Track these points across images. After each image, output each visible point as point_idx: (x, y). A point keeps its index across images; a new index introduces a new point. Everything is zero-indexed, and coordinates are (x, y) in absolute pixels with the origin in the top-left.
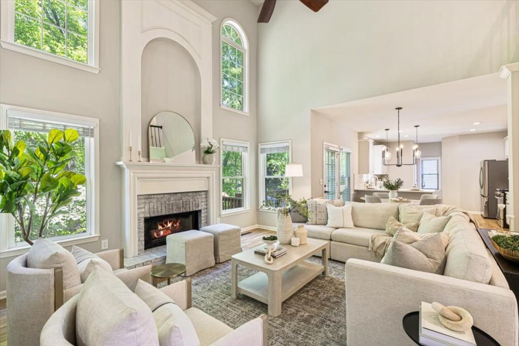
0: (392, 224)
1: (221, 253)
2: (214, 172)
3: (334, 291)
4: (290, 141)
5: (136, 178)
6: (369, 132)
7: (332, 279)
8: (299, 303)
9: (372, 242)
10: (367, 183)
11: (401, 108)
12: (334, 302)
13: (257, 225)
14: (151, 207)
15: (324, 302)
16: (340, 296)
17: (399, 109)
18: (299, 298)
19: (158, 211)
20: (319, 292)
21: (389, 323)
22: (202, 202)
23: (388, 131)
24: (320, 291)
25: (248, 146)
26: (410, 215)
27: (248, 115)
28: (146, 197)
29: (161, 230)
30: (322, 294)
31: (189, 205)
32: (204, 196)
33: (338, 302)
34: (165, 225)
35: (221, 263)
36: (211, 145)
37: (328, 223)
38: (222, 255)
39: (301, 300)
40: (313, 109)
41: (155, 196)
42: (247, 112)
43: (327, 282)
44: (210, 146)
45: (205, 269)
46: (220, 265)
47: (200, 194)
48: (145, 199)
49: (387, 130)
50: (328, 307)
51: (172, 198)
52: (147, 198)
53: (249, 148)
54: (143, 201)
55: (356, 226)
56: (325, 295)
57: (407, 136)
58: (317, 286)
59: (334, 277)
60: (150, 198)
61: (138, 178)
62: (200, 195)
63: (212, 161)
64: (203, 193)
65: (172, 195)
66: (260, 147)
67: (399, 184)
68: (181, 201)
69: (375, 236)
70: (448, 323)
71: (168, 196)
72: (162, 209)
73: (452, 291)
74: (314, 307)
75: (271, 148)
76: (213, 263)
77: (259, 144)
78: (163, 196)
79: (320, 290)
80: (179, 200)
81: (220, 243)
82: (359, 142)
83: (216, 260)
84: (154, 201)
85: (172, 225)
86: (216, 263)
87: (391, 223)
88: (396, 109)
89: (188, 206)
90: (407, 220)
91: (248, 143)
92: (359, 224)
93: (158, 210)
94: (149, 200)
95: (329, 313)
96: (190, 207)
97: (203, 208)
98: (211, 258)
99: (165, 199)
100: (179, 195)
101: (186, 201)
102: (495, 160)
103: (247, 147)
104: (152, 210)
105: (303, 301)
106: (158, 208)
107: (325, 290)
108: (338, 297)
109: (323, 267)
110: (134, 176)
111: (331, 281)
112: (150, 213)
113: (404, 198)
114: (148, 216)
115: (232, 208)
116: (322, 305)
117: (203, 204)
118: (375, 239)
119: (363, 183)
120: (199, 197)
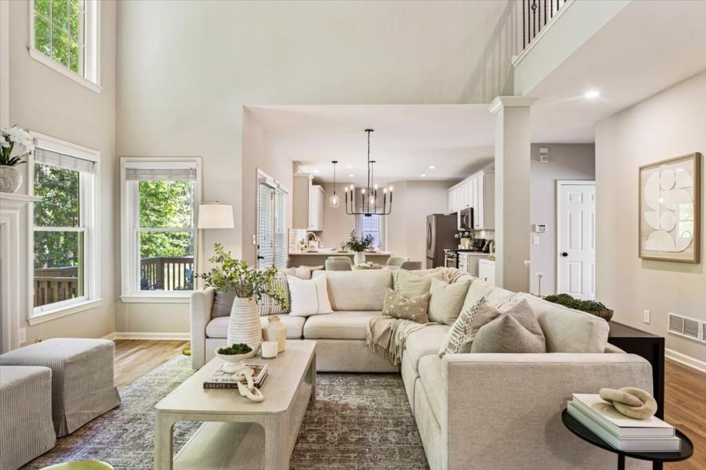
0: (393, 299)
1: (70, 410)
2: (18, 212)
3: (343, 423)
4: (200, 159)
6: (307, 163)
7: (325, 403)
8: (304, 463)
9: (371, 330)
10: (302, 243)
11: (372, 131)
12: (356, 441)
13: (115, 333)
15: (342, 447)
16: (357, 427)
17: (369, 131)
18: (299, 455)
20: (323, 433)
21: (517, 441)
23: (336, 164)
24: (324, 431)
25: (97, 158)
26: (413, 284)
27: (99, 91)
30: (329, 434)
33: (362, 439)
35: (71, 435)
36: (12, 144)
37: (292, 308)
38: (72, 415)
39: (305, 457)
40: (246, 105)
42: (95, 82)
43: (323, 411)
44: (7, 145)
45: (31, 462)
46: (70, 440)
49: (335, 162)
50: (353, 452)
53: (98, 166)
55: (335, 309)
56: (336, 434)
57: (351, 175)
58: (312, 423)
59: (326, 399)
63: (16, 184)
66: (125, 164)
67: (368, 241)
69: (374, 321)
70: (636, 411)
73: (595, 370)
74: (334, 460)
75: (153, 170)
76: (51, 440)
77: (122, 159)
79: (321, 428)
81: (67, 385)
82: (294, 177)
83: (57, 429)
86: (57, 438)
87: (391, 298)
88: (366, 131)
90: (409, 292)
91: (98, 153)
92: (338, 306)
95: (363, 462)
98: (46, 429)
102: (443, 215)
103: (94, 163)
105: (308, 457)
107: (330, 426)
108: (356, 430)
109: (310, 387)
111: (327, 407)
113: (374, 263)
115: (51, 301)
116: (343, 452)
118: (374, 324)
119: (296, 244)
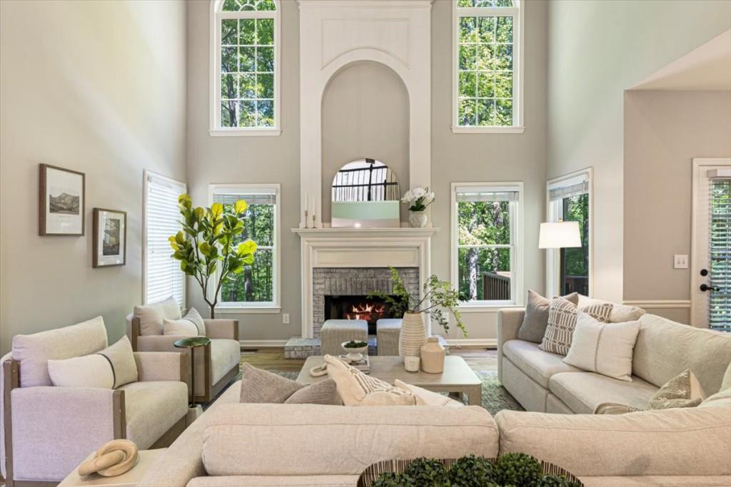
5: (311, 248)
14: (333, 283)
19: (341, 290)
22: (410, 283)
25: (519, 188)
28: (327, 270)
29: (356, 313)
31: (388, 287)
32: (412, 275)
34: (363, 309)
41: (337, 271)
47: (406, 271)
48: (325, 273)
51: (361, 275)
52: (328, 273)
54: (323, 275)
60: (331, 272)
61: (314, 248)
62: (406, 274)
63: (422, 221)
64: (412, 271)
65: (360, 270)
68: (375, 280)
71: (355, 271)
72: (346, 288)
75: (563, 188)
78: (348, 271)
80: (372, 278)
84: (337, 276)
85: (373, 311)
89: (386, 287)
91: (521, 184)
93: (341, 288)
94: (330, 274)
96: (388, 290)
97: (411, 293)
99: (350, 276)
100: (372, 271)
101: (382, 281)
104: (334, 287)
106: (341, 286)
110: (308, 246)
112: (331, 291)
114: (329, 294)
117: (411, 287)
120: (404, 276)
